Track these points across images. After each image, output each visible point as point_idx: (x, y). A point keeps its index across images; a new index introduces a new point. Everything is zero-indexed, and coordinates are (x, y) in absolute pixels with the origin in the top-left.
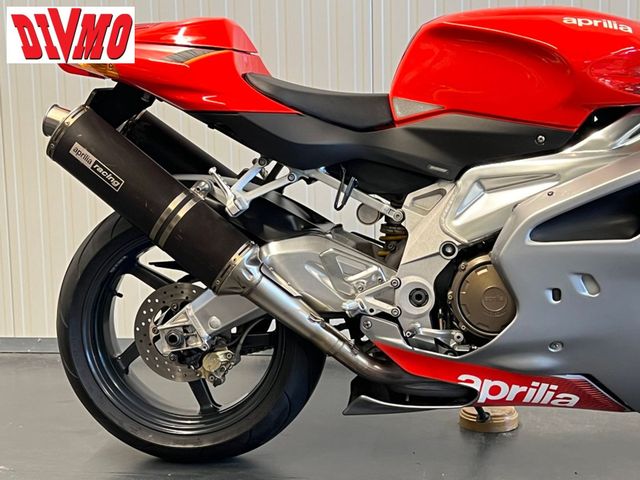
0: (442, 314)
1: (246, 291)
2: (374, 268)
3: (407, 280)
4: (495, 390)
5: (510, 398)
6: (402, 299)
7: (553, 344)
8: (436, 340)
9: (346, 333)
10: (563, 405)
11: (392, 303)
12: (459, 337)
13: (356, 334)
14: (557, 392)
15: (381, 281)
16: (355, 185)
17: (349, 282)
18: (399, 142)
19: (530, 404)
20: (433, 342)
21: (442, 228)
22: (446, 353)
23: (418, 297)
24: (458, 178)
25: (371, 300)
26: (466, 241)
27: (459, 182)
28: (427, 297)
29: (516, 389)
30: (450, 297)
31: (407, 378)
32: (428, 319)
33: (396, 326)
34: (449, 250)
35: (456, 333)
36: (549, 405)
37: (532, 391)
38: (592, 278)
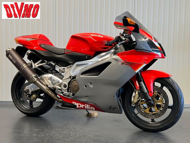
2: (58, 80)
3: (64, 82)
4: (79, 105)
7: (86, 96)
10: (92, 110)
11: (61, 87)
14: (90, 107)
19: (86, 109)
20: (67, 95)
21: (70, 73)
23: (65, 86)
24: (74, 64)
26: (73, 76)
28: (66, 86)
32: (67, 91)
33: (61, 91)
34: (71, 78)
35: (71, 93)
36: (90, 109)
37: (86, 106)
38: (92, 83)
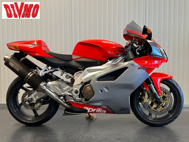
0: (81, 95)
1: (43, 91)
2: (68, 87)
3: (74, 89)
4: (91, 110)
5: (94, 111)
6: (73, 93)
7: (101, 101)
8: (80, 100)
9: (64, 100)
10: (103, 113)
13: (66, 100)
14: (102, 110)
15: (70, 89)
16: (65, 71)
17: (64, 89)
18: (73, 63)
19: (97, 113)
21: (81, 79)
22: (82, 103)
23: (76, 92)
24: (84, 70)
25: (68, 93)
26: (85, 82)
28: (78, 92)
29: (95, 110)
30: (82, 92)
31: (74, 108)
32: (78, 96)
34: (82, 83)
35: (83, 99)
36: (101, 113)
37: (97, 110)
38: (108, 88)
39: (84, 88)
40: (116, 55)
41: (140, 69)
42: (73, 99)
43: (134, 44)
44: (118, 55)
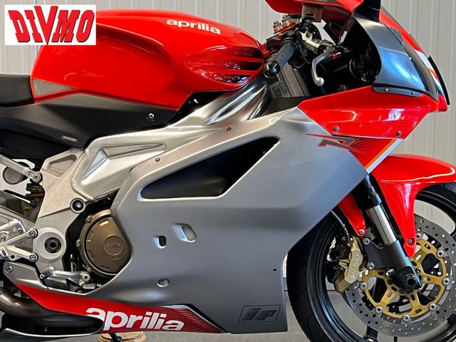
0: (73, 259)
2: (15, 221)
5: (129, 326)
6: (39, 247)
7: (161, 281)
8: (68, 281)
11: (30, 250)
12: (86, 277)
14: (166, 319)
15: (21, 232)
18: (35, 115)
20: (65, 282)
21: (72, 187)
22: (76, 291)
23: (52, 245)
24: (86, 146)
25: (12, 248)
26: (92, 198)
27: (87, 150)
28: (60, 245)
30: (78, 245)
31: (43, 313)
33: (34, 269)
34: (79, 206)
35: (84, 274)
37: (146, 319)
39: (86, 226)
40: (229, 83)
41: (327, 146)
42: (39, 274)
43: (304, 36)
44: (236, 81)
